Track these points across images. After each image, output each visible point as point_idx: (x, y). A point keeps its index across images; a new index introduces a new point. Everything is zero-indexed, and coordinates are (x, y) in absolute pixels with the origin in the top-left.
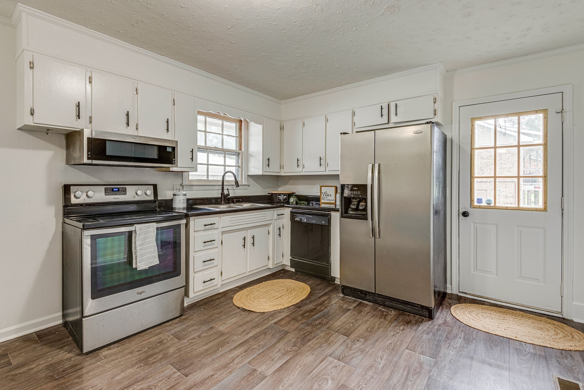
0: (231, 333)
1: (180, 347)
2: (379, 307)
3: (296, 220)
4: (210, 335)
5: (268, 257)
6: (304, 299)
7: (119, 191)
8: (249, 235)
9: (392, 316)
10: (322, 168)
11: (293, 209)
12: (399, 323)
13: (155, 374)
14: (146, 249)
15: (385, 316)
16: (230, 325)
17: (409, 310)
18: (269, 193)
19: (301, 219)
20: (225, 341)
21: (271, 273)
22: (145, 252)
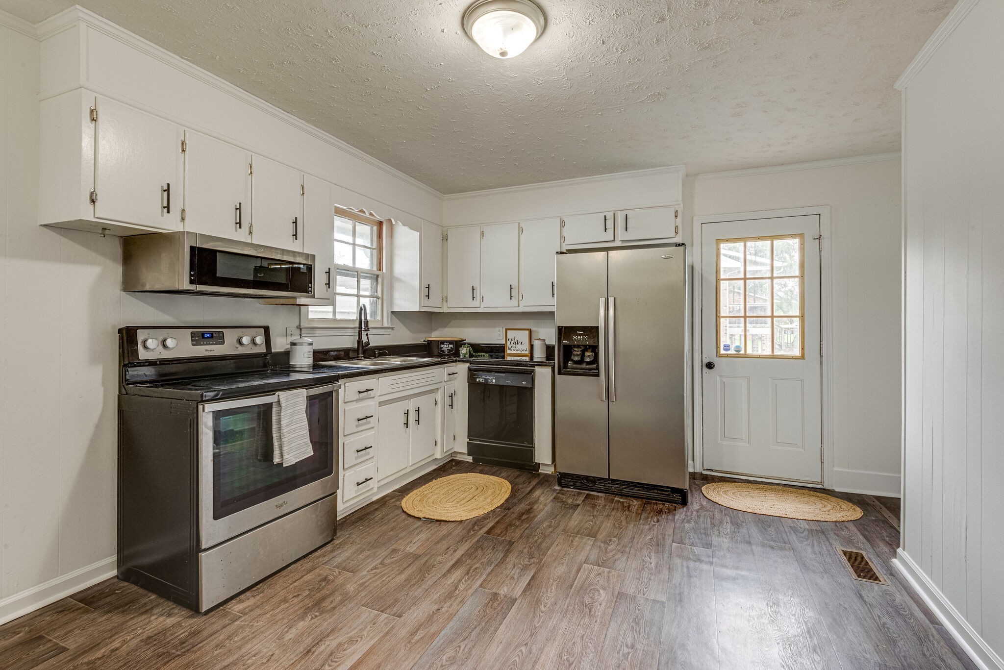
0: (429, 553)
1: (361, 581)
2: (615, 497)
3: (478, 380)
4: (397, 560)
5: (436, 442)
6: (508, 498)
7: (213, 338)
8: (412, 405)
9: (637, 506)
10: (514, 302)
11: (471, 364)
12: (649, 513)
13: (348, 622)
14: (294, 431)
15: (629, 508)
16: (421, 543)
17: (656, 496)
18: (425, 341)
19: (486, 380)
20: (427, 564)
21: (436, 467)
22: (293, 436)
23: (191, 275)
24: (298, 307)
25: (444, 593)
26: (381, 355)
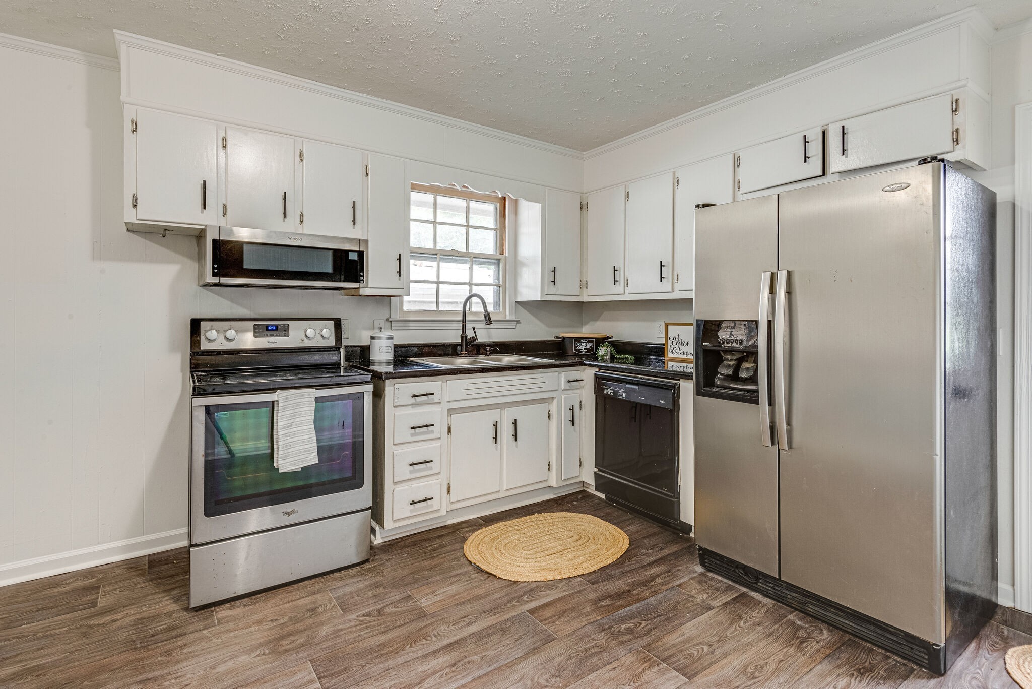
0: (439, 615)
1: (340, 627)
2: (791, 613)
3: (605, 392)
4: (399, 612)
5: (549, 465)
6: (609, 565)
7: (277, 330)
8: (506, 418)
9: (822, 643)
10: (666, 286)
11: (600, 370)
12: (839, 667)
13: (279, 677)
14: (295, 434)
15: (801, 643)
16: (443, 598)
17: (872, 637)
18: (557, 337)
19: (615, 393)
20: (423, 632)
21: (554, 496)
22: (293, 440)
23: (213, 268)
24: (388, 298)
25: (400, 683)
26: (494, 352)
